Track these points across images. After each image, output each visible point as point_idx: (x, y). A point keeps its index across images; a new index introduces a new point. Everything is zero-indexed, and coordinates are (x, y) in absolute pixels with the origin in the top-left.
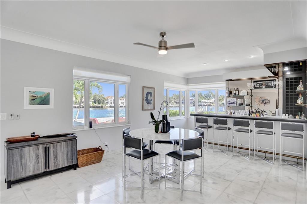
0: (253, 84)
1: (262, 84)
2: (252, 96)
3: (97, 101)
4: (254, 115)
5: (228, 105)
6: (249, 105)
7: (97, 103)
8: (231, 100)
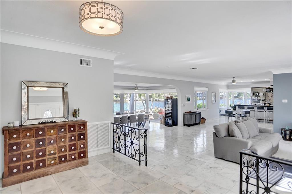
0: (266, 90)
1: (271, 90)
2: (265, 96)
3: (118, 96)
4: (266, 105)
5: (252, 100)
6: (264, 100)
7: (118, 97)
8: (254, 97)
